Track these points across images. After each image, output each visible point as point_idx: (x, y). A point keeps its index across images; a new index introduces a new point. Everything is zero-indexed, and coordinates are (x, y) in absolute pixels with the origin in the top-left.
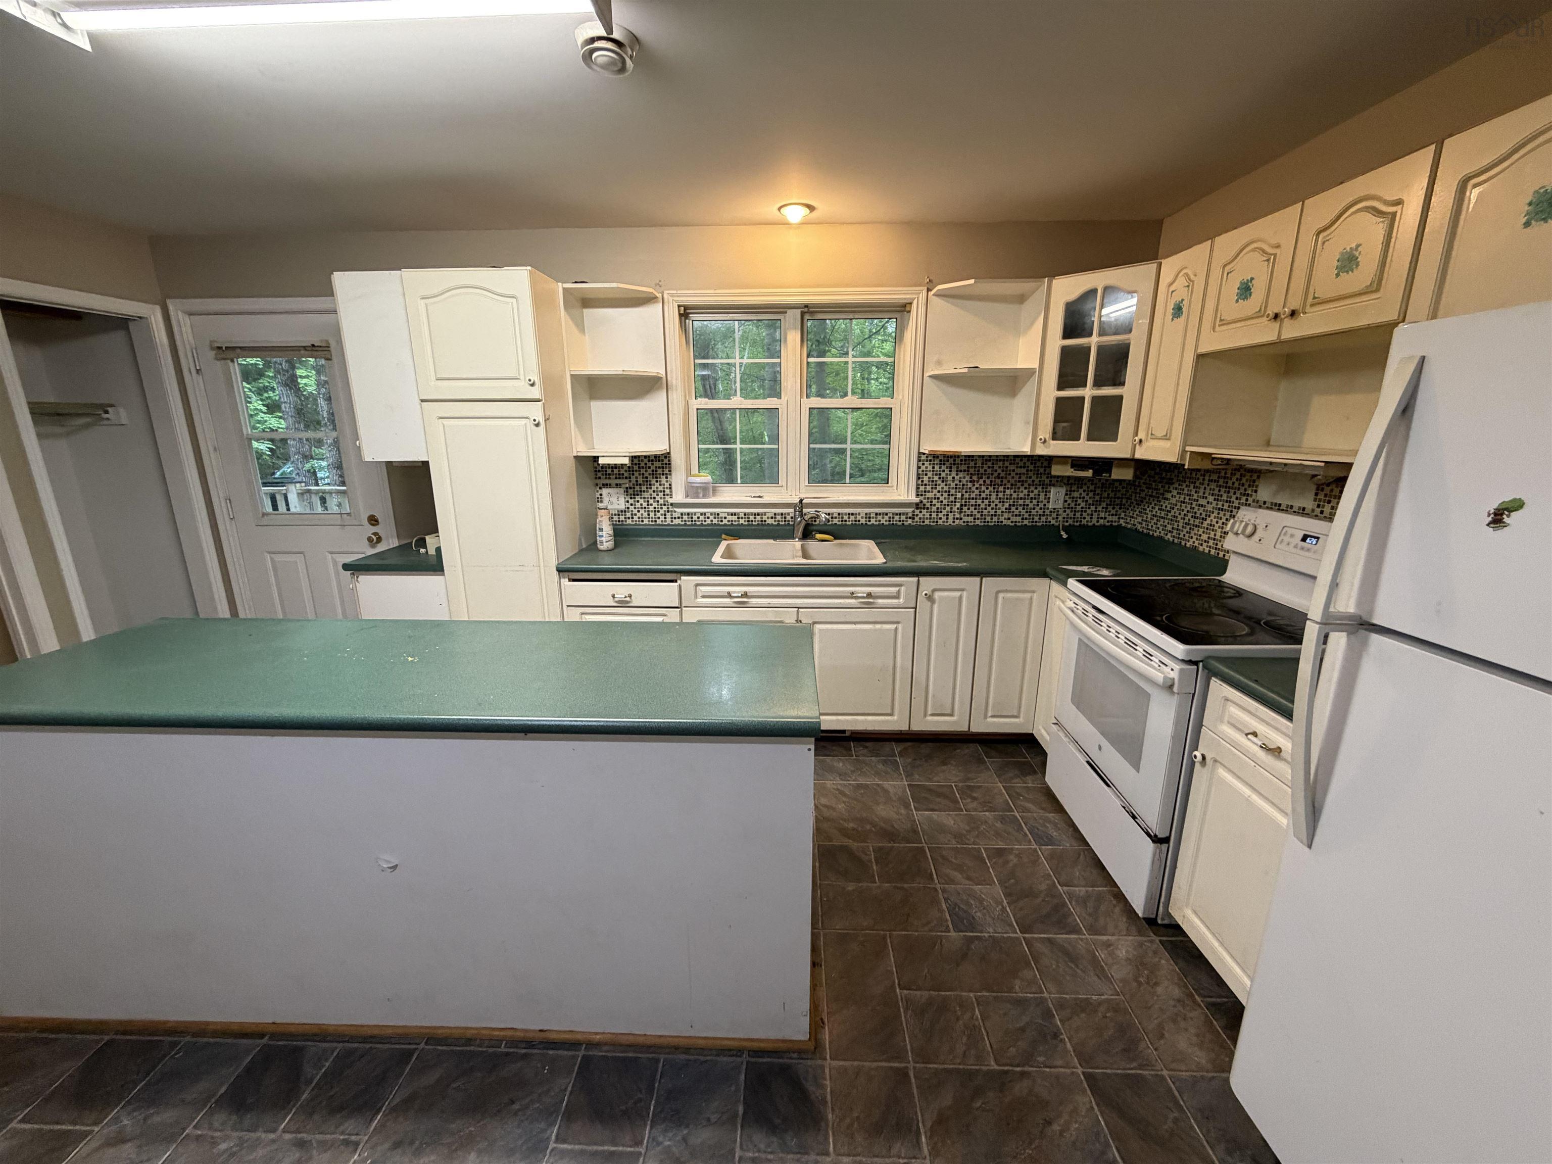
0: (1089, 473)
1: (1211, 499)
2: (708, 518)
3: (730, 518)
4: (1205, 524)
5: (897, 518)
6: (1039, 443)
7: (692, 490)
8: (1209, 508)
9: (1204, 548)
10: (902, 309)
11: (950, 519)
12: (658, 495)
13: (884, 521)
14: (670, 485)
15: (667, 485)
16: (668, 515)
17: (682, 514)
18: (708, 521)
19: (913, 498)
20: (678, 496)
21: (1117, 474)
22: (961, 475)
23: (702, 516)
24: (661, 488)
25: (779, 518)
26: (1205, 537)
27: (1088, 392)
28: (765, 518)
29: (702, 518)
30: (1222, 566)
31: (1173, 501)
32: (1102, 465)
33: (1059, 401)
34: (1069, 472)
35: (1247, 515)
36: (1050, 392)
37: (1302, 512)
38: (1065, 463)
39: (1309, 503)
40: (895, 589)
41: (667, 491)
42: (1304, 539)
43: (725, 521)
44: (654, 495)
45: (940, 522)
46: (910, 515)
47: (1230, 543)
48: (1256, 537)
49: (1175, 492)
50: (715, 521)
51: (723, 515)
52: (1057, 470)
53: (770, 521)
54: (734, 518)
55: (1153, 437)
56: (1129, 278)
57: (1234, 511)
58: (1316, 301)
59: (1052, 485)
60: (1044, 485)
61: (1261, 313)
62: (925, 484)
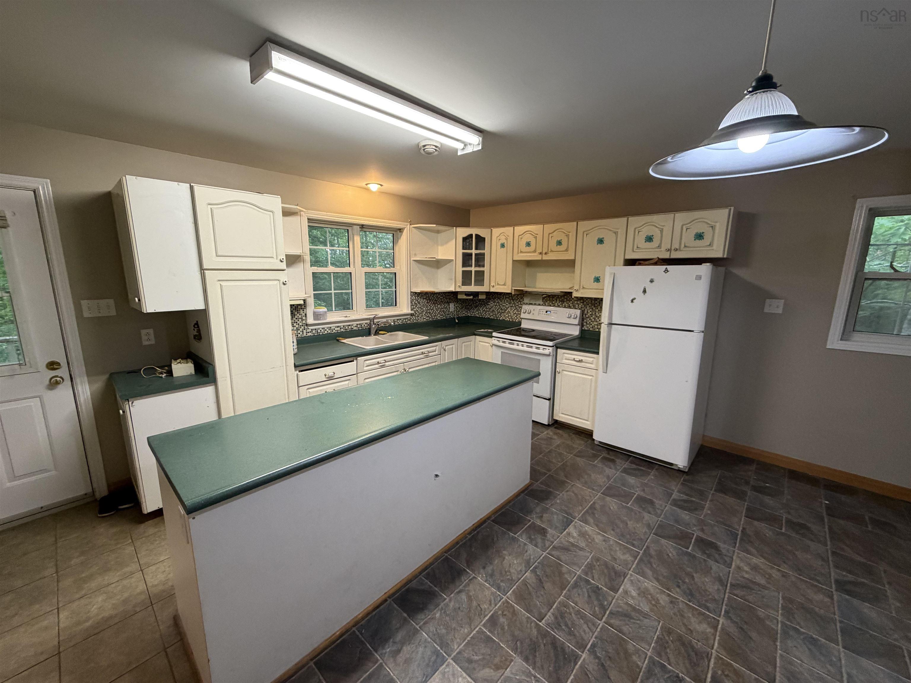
0: (471, 297)
1: (507, 303)
2: (326, 330)
3: (336, 329)
4: (506, 312)
5: (404, 321)
6: (457, 287)
7: (316, 316)
8: (507, 306)
9: (507, 319)
10: (400, 230)
11: (423, 319)
12: (298, 320)
13: (400, 322)
14: (305, 314)
15: (304, 314)
16: (305, 331)
17: (312, 330)
18: (326, 332)
19: (410, 311)
20: (310, 320)
21: (481, 297)
22: (425, 300)
23: (321, 329)
24: (300, 317)
25: (359, 326)
26: (507, 316)
27: (473, 269)
28: (353, 327)
29: (323, 331)
30: (520, 323)
31: (492, 305)
32: (476, 294)
33: (463, 272)
34: (465, 297)
35: (525, 307)
36: (460, 269)
37: (539, 305)
38: (463, 294)
39: (541, 303)
40: (435, 348)
41: (304, 318)
42: (547, 312)
43: (334, 331)
44: (296, 321)
45: (419, 321)
46: (409, 319)
47: (523, 316)
48: (531, 313)
49: (492, 302)
50: (329, 332)
51: (333, 328)
52: (460, 297)
53: (355, 328)
54: (339, 329)
55: (498, 284)
56: (482, 232)
57: (517, 307)
58: (552, 251)
59: (451, 302)
60: (448, 303)
61: (535, 251)
62: (413, 305)
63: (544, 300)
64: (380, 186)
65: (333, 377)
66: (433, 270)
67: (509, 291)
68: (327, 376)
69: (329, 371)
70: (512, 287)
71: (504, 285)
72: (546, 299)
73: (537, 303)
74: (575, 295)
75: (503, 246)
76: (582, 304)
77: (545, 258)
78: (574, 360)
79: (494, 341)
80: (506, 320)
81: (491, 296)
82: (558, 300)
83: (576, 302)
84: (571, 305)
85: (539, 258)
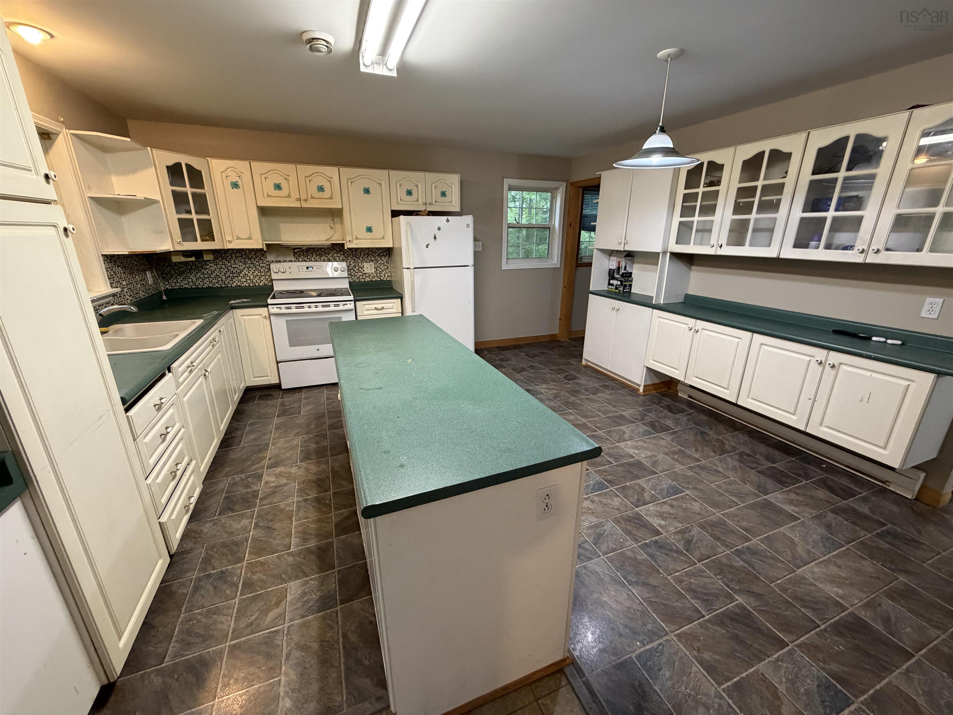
0: (193, 259)
6: (176, 244)
19: (111, 291)
21: (206, 257)
22: (119, 269)
26: (243, 281)
27: (194, 216)
30: (270, 286)
32: (198, 254)
33: (180, 220)
35: (274, 266)
36: (174, 216)
38: (180, 255)
40: (215, 333)
47: (274, 276)
48: (287, 272)
52: (175, 259)
55: (238, 238)
56: (197, 163)
57: (261, 266)
58: (312, 197)
61: (289, 196)
63: (296, 255)
66: (117, 217)
67: (258, 247)
70: (263, 241)
71: (250, 238)
72: (298, 254)
73: (287, 259)
74: (348, 246)
75: (235, 185)
76: (342, 256)
77: (304, 205)
78: (376, 309)
79: (274, 310)
80: (243, 285)
82: (314, 253)
83: (336, 255)
84: (331, 258)
85: (297, 205)
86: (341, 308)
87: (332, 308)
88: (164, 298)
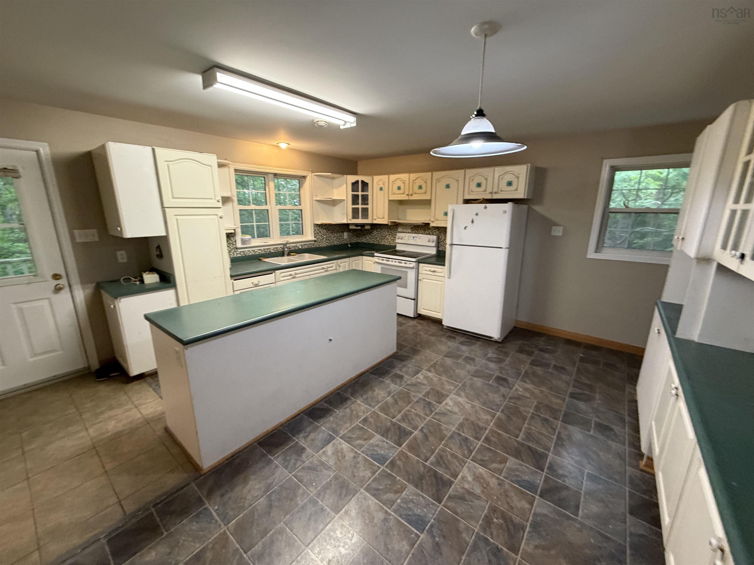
0: (359, 228)
1: (386, 232)
2: (251, 252)
3: (259, 251)
4: (386, 238)
5: (309, 245)
6: (348, 220)
7: (244, 242)
8: (386, 234)
9: (387, 244)
10: (304, 177)
11: (324, 244)
12: (230, 245)
13: (306, 247)
14: (235, 240)
16: (235, 253)
17: (241, 252)
18: (251, 254)
19: (313, 238)
20: (239, 245)
21: (367, 227)
22: (324, 230)
24: (231, 242)
25: (275, 249)
26: (386, 241)
27: (360, 206)
28: (270, 250)
29: (248, 253)
30: (395, 247)
31: (375, 234)
32: (363, 225)
33: (353, 209)
34: (354, 228)
35: (399, 235)
36: (350, 206)
37: (409, 233)
38: (353, 225)
39: (410, 231)
40: (332, 265)
41: (234, 243)
42: (414, 238)
43: (257, 253)
45: (321, 245)
46: (313, 244)
47: (397, 241)
48: (403, 239)
49: (375, 231)
50: (253, 253)
51: (256, 250)
52: (351, 227)
53: (272, 251)
55: (379, 218)
56: (366, 179)
57: (393, 234)
58: (416, 193)
59: (344, 232)
60: (343, 232)
61: (403, 193)
62: (316, 235)
64: (288, 145)
65: (258, 284)
66: (331, 207)
67: (386, 223)
68: (254, 284)
69: (255, 280)
70: (389, 220)
71: (383, 218)
72: (413, 228)
73: (407, 231)
74: (432, 225)
75: (381, 189)
76: (438, 232)
77: (411, 198)
78: (430, 271)
79: (376, 259)
81: (374, 226)
82: (422, 229)
83: (434, 230)
85: (406, 198)
86: (408, 265)
87: (403, 265)
88: (349, 246)
